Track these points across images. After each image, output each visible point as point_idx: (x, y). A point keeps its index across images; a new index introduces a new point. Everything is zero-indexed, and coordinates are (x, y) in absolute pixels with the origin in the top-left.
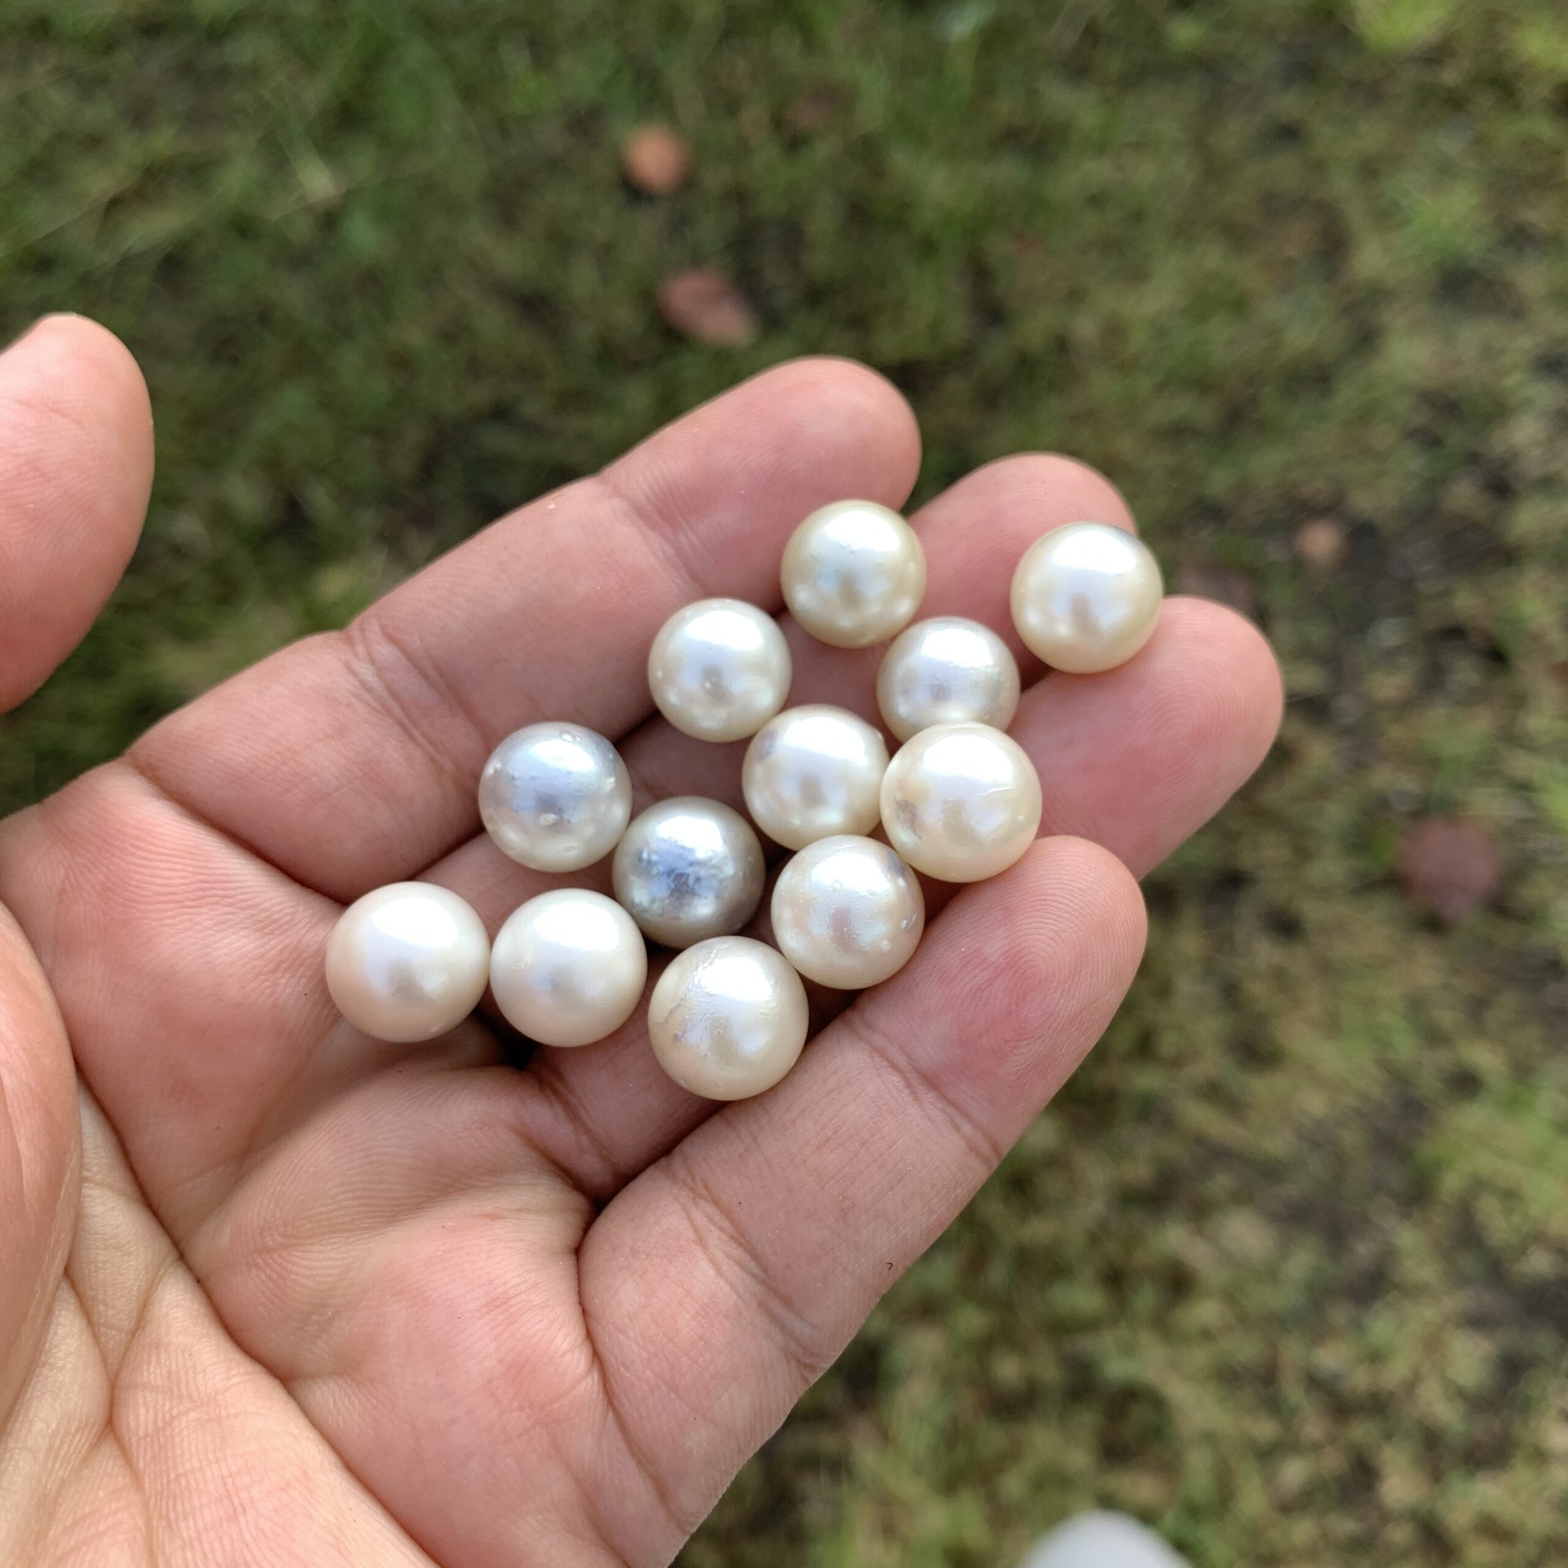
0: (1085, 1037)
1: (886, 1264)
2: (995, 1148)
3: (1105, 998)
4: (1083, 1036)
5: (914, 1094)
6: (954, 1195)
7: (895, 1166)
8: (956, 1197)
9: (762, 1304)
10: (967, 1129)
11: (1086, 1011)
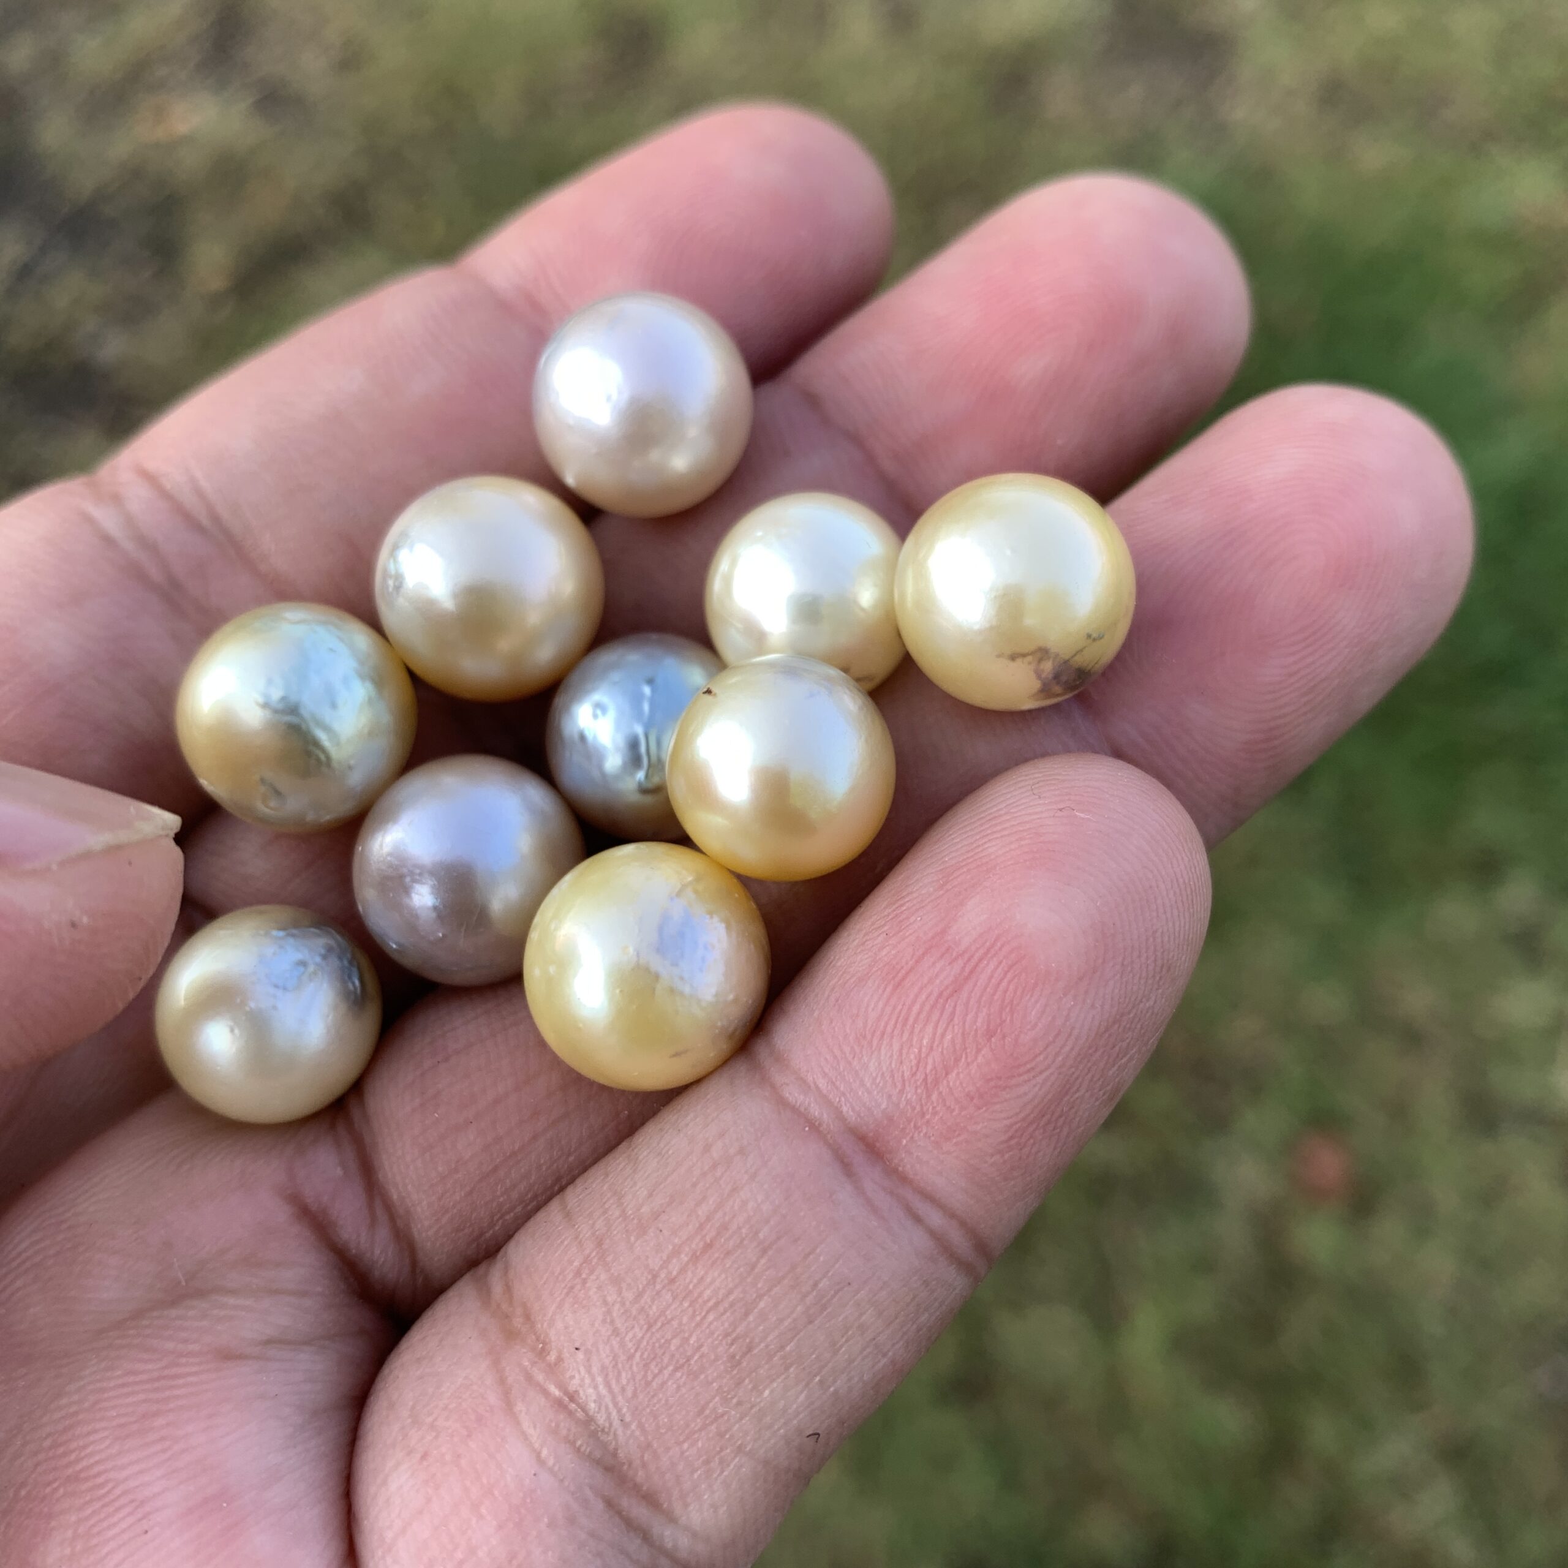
0: (1116, 1068)
1: (808, 1437)
2: (981, 1247)
3: (1147, 1005)
4: (1114, 1065)
5: (847, 1168)
6: (915, 1326)
7: (816, 1285)
8: (919, 1330)
9: (609, 1504)
10: (936, 1219)
11: (1116, 1026)
